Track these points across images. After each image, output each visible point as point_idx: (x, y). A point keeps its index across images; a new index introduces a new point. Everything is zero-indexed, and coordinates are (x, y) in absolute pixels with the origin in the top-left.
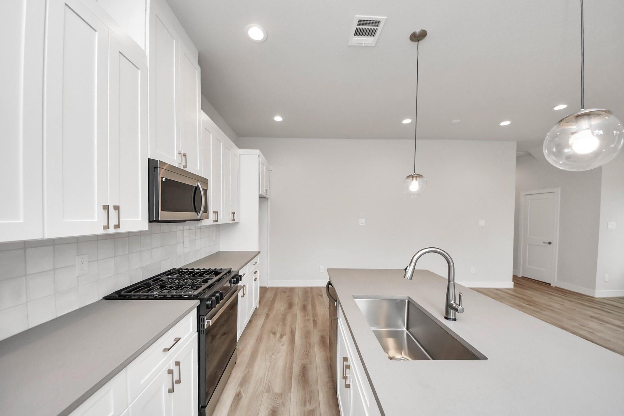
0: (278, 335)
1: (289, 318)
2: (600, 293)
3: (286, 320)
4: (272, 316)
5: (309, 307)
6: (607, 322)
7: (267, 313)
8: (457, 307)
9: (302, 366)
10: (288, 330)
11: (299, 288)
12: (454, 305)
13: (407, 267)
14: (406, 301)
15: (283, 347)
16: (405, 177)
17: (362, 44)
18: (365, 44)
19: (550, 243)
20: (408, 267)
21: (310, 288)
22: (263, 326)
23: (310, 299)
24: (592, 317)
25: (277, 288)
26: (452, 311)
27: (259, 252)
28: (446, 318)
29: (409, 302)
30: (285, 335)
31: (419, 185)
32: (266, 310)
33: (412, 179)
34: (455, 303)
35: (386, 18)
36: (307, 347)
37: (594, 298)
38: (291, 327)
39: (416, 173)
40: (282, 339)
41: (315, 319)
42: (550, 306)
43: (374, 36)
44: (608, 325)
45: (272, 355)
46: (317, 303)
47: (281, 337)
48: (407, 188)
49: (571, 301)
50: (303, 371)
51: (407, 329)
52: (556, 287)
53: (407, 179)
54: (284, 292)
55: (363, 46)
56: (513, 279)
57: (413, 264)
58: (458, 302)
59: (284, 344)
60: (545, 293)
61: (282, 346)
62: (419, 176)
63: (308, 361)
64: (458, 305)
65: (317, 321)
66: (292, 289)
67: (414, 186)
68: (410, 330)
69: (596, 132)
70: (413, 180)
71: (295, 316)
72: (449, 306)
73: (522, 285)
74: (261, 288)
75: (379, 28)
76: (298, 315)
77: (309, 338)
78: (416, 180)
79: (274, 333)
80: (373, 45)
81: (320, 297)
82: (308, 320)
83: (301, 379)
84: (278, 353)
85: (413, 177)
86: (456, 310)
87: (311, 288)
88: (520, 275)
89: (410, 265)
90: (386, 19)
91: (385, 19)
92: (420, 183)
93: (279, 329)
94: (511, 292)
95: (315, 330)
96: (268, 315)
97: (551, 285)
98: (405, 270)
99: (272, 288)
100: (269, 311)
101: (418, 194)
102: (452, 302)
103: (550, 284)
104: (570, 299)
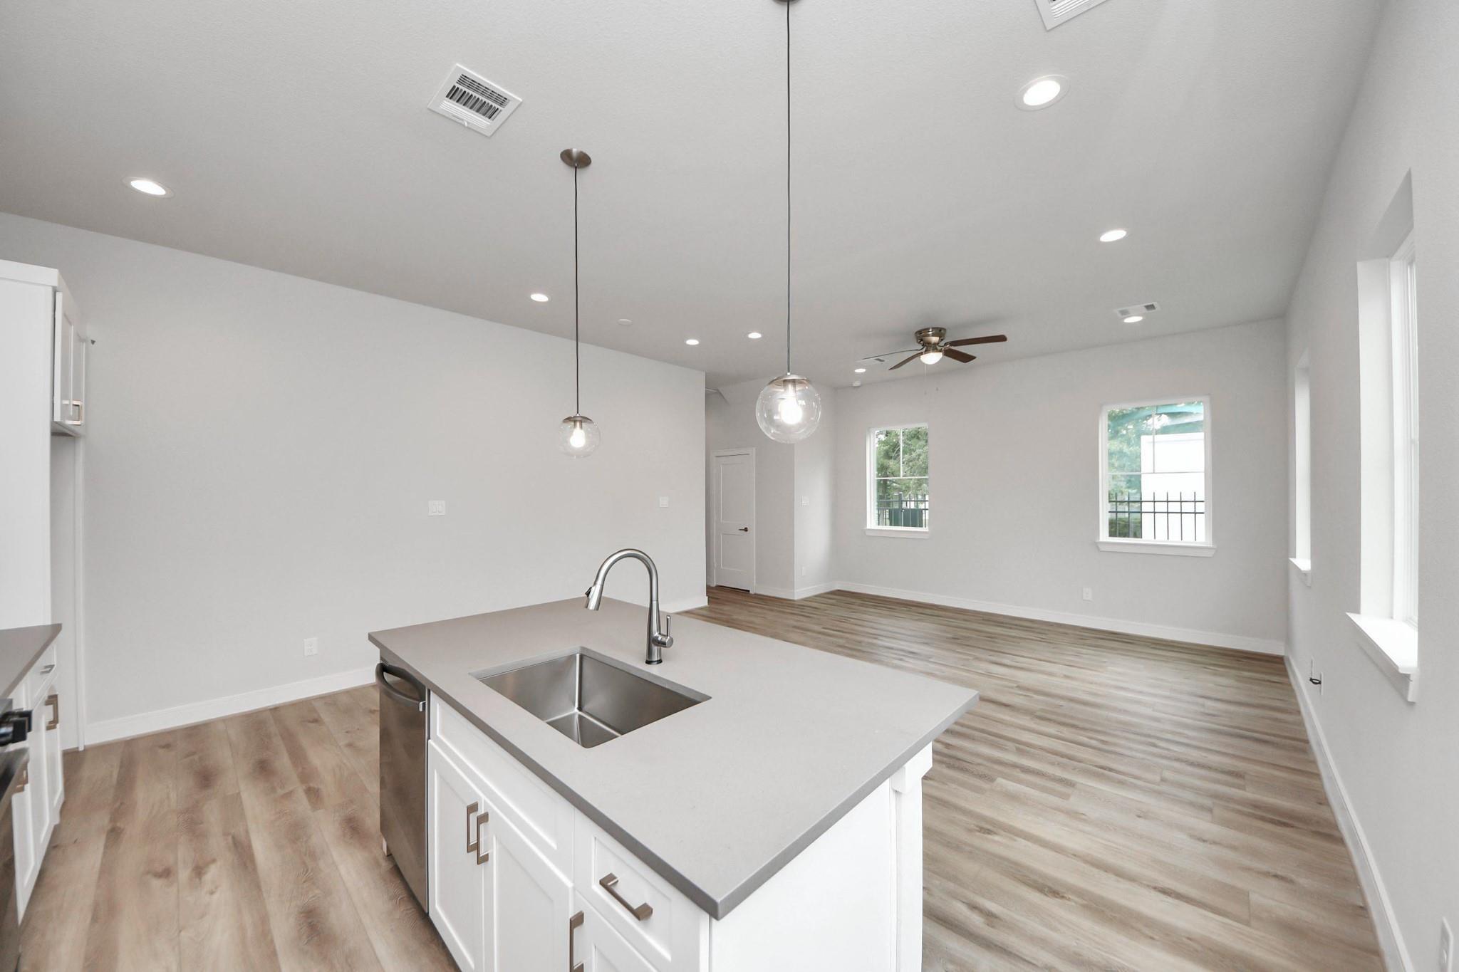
0: (184, 874)
1: (212, 814)
2: (800, 592)
3: (202, 823)
4: (134, 828)
5: (283, 762)
6: (808, 630)
7: (109, 827)
8: (664, 639)
9: (302, 913)
10: (217, 843)
11: (224, 720)
12: (660, 638)
13: (591, 588)
14: (578, 656)
15: (216, 896)
16: (562, 420)
17: (462, 120)
18: (468, 123)
19: (746, 530)
20: (593, 588)
21: (271, 710)
22: (106, 870)
23: (278, 742)
24: (795, 627)
25: (129, 743)
26: (656, 647)
27: (56, 629)
28: (649, 662)
29: (582, 657)
30: (214, 861)
31: (587, 437)
32: (102, 820)
33: (573, 423)
34: (660, 634)
35: (521, 100)
36: (304, 863)
37: (794, 601)
38: (226, 834)
39: (581, 413)
40: (203, 879)
41: (311, 785)
42: (752, 622)
43: (490, 118)
44: (809, 633)
45: (180, 931)
46: (305, 741)
47: (199, 871)
48: (566, 441)
49: (772, 610)
50: (310, 921)
51: (580, 709)
52: (755, 594)
53: (565, 424)
54: (167, 746)
55: (464, 125)
56: (707, 592)
57: (600, 582)
58: (664, 631)
59: (216, 888)
60: (745, 605)
61: (212, 893)
62: (585, 419)
63: (317, 891)
64: (664, 636)
65: (318, 790)
66: (195, 733)
67: (578, 438)
68: (586, 707)
69: (800, 401)
70: (575, 425)
71: (233, 804)
72: (652, 641)
73: (717, 599)
74: (66, 754)
75: (504, 112)
76: (245, 796)
77: (305, 839)
78: (581, 427)
79: (166, 873)
80: (489, 134)
81: (313, 725)
82: (289, 795)
83: (309, 941)
84: (202, 916)
85: (575, 421)
86: (663, 644)
87: (275, 710)
88: (714, 584)
89: (595, 584)
90: (521, 103)
91: (518, 101)
92: (587, 432)
93: (183, 857)
94: (705, 612)
95: (320, 813)
96: (114, 834)
97: (751, 592)
98: (588, 594)
99: (104, 749)
100: (113, 819)
101: (583, 454)
102: (656, 634)
103: (749, 591)
104: (770, 607)
